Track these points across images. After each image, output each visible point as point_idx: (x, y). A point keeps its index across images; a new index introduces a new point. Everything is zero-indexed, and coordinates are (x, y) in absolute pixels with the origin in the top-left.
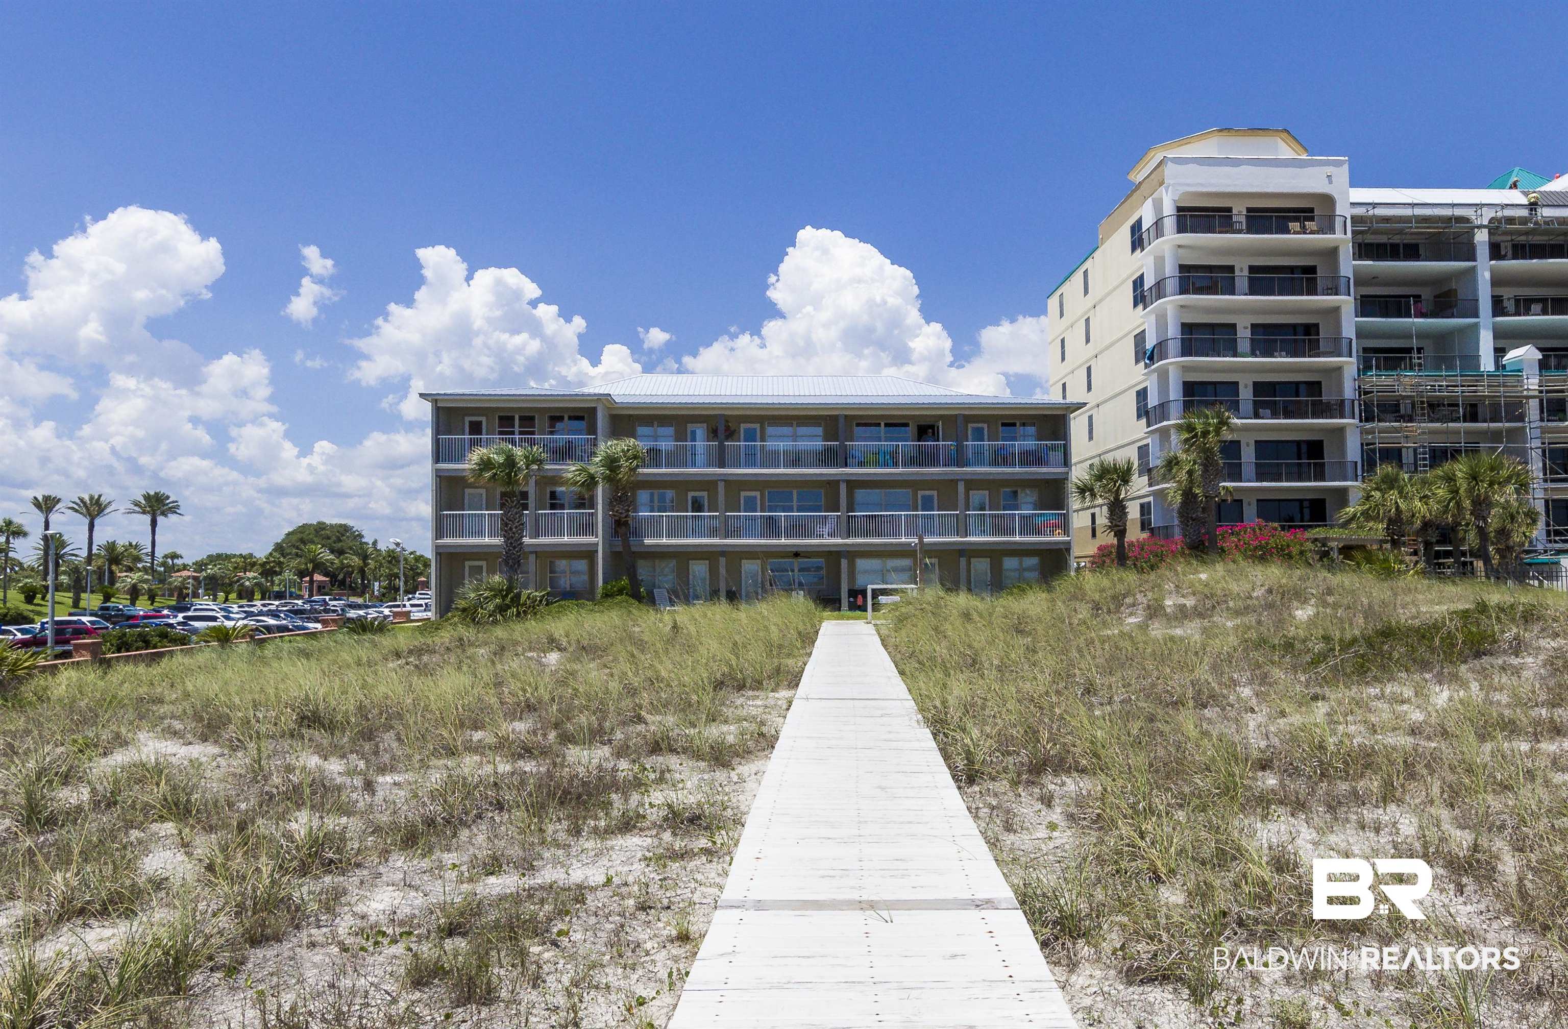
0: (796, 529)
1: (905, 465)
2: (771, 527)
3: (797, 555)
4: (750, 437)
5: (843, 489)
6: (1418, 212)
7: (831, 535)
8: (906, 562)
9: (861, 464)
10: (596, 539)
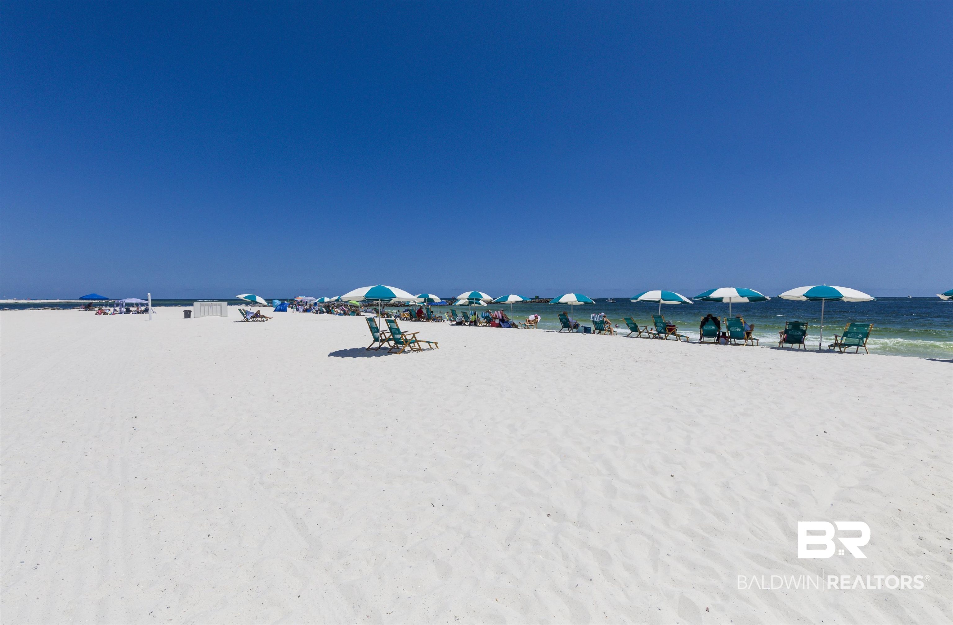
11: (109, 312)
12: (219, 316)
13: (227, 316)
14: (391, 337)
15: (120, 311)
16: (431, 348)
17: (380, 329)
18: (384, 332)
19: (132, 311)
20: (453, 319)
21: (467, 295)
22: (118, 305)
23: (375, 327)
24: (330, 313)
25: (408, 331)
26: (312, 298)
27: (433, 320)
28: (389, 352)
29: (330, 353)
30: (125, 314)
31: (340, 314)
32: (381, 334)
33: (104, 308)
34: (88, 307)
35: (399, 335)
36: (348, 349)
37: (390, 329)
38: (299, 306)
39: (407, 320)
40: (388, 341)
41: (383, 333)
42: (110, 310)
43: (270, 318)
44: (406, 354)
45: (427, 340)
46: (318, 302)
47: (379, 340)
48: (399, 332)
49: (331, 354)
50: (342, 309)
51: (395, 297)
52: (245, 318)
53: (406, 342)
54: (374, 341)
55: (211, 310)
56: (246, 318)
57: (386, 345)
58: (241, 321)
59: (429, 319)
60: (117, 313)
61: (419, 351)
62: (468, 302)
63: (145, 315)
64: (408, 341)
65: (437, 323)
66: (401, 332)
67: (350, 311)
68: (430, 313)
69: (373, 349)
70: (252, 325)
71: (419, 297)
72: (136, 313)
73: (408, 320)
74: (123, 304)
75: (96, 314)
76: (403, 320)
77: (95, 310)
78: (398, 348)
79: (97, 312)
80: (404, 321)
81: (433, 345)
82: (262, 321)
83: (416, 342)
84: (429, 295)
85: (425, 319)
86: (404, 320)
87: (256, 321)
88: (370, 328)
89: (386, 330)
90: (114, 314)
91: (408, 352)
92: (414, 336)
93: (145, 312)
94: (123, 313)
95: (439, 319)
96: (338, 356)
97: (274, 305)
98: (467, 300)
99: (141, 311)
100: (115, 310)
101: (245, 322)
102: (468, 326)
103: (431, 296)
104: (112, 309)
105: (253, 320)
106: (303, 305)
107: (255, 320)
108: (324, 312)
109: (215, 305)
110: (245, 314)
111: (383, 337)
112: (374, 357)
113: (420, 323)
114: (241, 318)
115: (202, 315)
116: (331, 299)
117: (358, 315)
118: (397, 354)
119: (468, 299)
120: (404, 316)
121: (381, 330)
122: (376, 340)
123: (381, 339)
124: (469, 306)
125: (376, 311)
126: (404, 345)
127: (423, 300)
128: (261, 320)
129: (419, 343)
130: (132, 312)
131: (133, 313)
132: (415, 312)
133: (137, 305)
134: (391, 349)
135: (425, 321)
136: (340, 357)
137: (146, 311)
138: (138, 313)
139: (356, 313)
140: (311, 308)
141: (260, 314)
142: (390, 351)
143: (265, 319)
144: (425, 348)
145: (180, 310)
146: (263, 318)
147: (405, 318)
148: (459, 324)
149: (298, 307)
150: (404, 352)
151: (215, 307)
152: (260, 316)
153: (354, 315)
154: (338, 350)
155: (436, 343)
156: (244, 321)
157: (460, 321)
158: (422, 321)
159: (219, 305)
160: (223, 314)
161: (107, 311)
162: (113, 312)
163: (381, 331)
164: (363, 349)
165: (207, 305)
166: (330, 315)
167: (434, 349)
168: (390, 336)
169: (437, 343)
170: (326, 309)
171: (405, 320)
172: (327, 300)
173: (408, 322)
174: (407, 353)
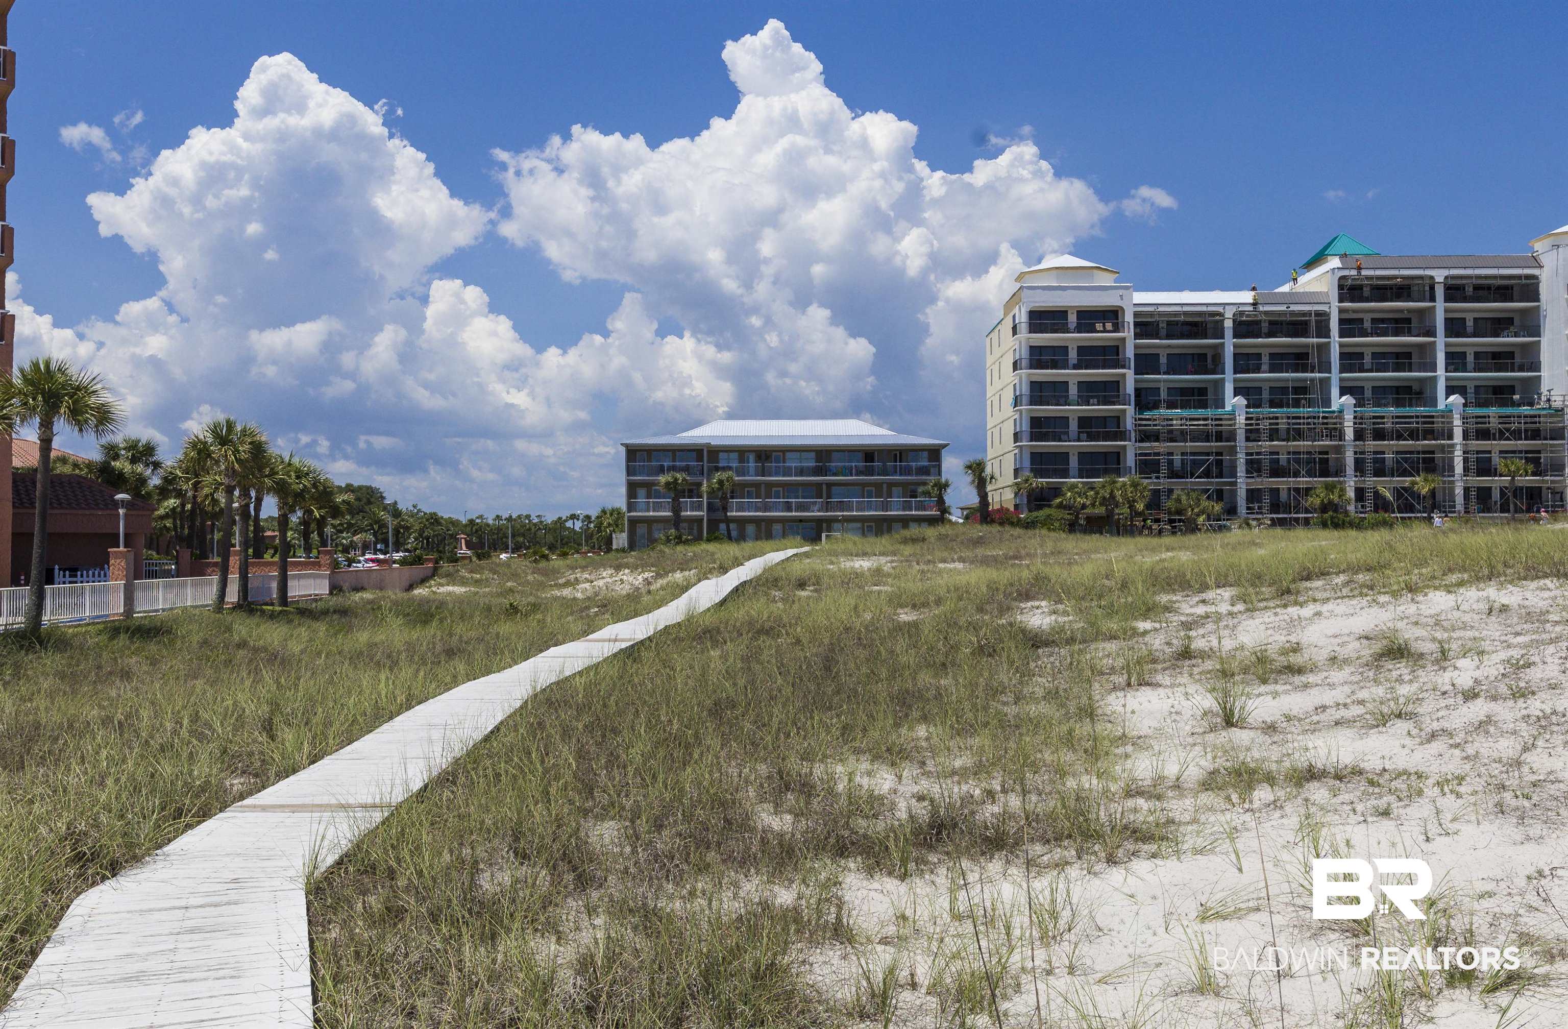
0: (801, 507)
1: (857, 475)
2: (788, 507)
3: (801, 521)
4: (777, 461)
5: (824, 487)
6: (1186, 309)
7: (819, 511)
8: (859, 525)
9: (835, 474)
10: (702, 513)
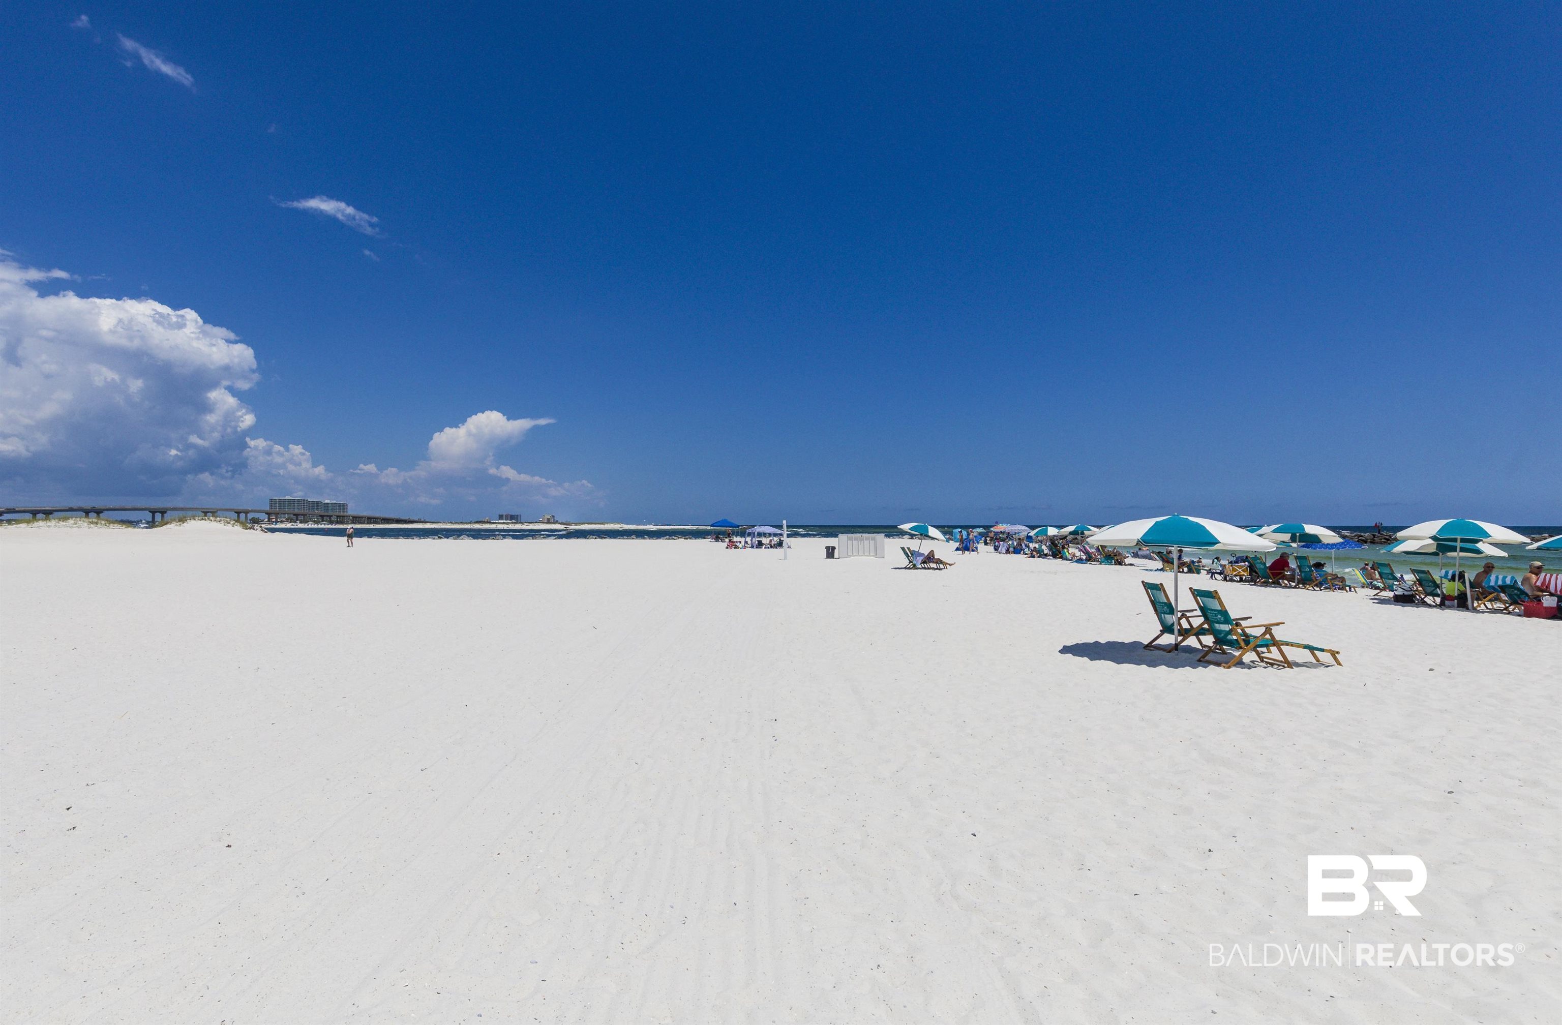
11: (740, 546)
12: (873, 556)
13: (883, 557)
14: (1206, 626)
15: (752, 544)
16: (1319, 663)
17: (1177, 607)
18: (1188, 614)
19: (765, 544)
20: (1381, 585)
21: (1433, 527)
22: (749, 534)
23: (1165, 603)
24: (1059, 558)
25: (1251, 618)
26: (1023, 529)
27: (1319, 585)
28: (1199, 661)
29: (1064, 646)
30: (757, 548)
31: (1080, 561)
32: (1180, 619)
33: (736, 539)
34: (717, 536)
35: (1227, 625)
36: (1103, 641)
37: (1204, 610)
38: (998, 542)
39: (1241, 580)
40: (1197, 635)
41: (1183, 616)
42: (740, 542)
43: (950, 565)
44: (1246, 670)
45: (1306, 643)
46: (1034, 535)
47: (1176, 632)
48: (1227, 619)
49: (1065, 650)
50: (1083, 550)
51: (1219, 542)
52: (910, 562)
53: (1247, 642)
54: (1162, 632)
55: (861, 547)
56: (912, 562)
57: (1192, 641)
58: (905, 568)
59: (1308, 582)
60: (748, 546)
61: (1284, 667)
62: (1435, 547)
63: (778, 551)
64: (1252, 639)
65: (1330, 593)
66: (1232, 618)
67: (1101, 554)
68: (1308, 570)
69: (1159, 648)
70: (922, 575)
71: (1275, 531)
72: (768, 548)
73: (1246, 581)
74: (754, 533)
75: (727, 548)
76: (1232, 580)
77: (725, 542)
78: (1224, 652)
79: (728, 545)
80: (1235, 583)
81: (1325, 657)
82: (937, 569)
83: (1274, 645)
84: (1304, 525)
85: (1294, 582)
86: (1234, 581)
87: (928, 569)
88: (1153, 603)
89: (1192, 611)
90: (745, 547)
91: (1252, 664)
92: (1268, 629)
93: (779, 546)
94: (755, 547)
95: (1338, 583)
96: (1082, 656)
97: (955, 538)
98: (1431, 541)
99: (774, 545)
100: (746, 542)
101: (911, 569)
102: (1435, 609)
103: (1310, 529)
104: (743, 540)
105: (923, 566)
106: (1003, 540)
107: (926, 567)
108: (1046, 555)
109: (867, 539)
110: (910, 556)
111: (1185, 625)
112: (1164, 666)
113: (1279, 590)
114: (905, 562)
115: (849, 554)
116: (1062, 530)
117: (1120, 564)
118: (1222, 668)
119: (1434, 538)
120: (1235, 573)
121: (1178, 610)
122: (1167, 629)
123: (1179, 628)
124: (1438, 554)
125: (1162, 557)
126: (1241, 648)
127: (1286, 537)
128: (936, 567)
129: (1283, 648)
130: (764, 546)
131: (765, 548)
132: (1265, 564)
133: (770, 535)
134: (1207, 653)
135: (1295, 587)
136: (1086, 659)
137: (780, 544)
138: (771, 547)
139: (1114, 559)
140: (1021, 545)
141: (934, 557)
142: (1204, 657)
143: (942, 566)
144: (1300, 661)
145: (821, 543)
146: (939, 564)
147: (1236, 575)
148: (1405, 599)
149: (997, 544)
150: (1240, 663)
151: (866, 542)
152: (935, 561)
153: (1110, 564)
154: (1080, 642)
155: (1334, 654)
156: (909, 568)
157: (1406, 593)
158: (1286, 587)
159: (874, 539)
160: (878, 553)
161: (738, 544)
162: (743, 545)
163: (1180, 611)
164: (1135, 645)
165: (856, 539)
166: (1059, 561)
167: (1327, 666)
168: (1203, 624)
169: (1338, 653)
170: (1050, 549)
171: (1237, 581)
172: (1052, 531)
173: (1246, 587)
174: (1249, 667)
